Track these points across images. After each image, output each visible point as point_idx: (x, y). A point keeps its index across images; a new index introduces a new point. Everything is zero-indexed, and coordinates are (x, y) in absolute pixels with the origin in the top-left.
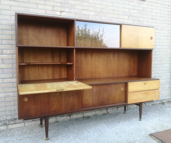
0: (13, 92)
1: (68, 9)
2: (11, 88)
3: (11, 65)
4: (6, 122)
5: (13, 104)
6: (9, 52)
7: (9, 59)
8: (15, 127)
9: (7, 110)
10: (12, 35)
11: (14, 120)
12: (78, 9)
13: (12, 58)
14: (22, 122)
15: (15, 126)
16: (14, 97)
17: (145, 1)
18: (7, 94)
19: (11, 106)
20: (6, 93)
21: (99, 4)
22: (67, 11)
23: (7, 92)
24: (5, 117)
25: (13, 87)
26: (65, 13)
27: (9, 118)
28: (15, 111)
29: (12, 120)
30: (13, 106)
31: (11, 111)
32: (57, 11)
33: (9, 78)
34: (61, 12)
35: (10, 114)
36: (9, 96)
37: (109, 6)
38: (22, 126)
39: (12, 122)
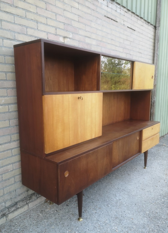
0: (12, 163)
1: (71, 34)
2: (9, 157)
3: (7, 122)
4: (5, 212)
5: (13, 182)
6: (3, 101)
7: (4, 113)
8: (17, 215)
9: (5, 193)
10: (6, 73)
11: (15, 205)
12: (81, 35)
13: (9, 110)
14: (25, 203)
15: (16, 213)
16: (14, 171)
17: (134, 30)
18: (5, 168)
19: (10, 185)
20: (2, 167)
21: (100, 30)
22: (71, 36)
23: (5, 166)
24: (4, 204)
25: (12, 156)
26: (68, 39)
27: (8, 204)
28: (16, 191)
29: (13, 206)
30: (12, 184)
31: (10, 192)
32: (60, 36)
33: (5, 143)
34: (65, 37)
35: (9, 198)
36: (7, 171)
37: (108, 33)
38: (25, 210)
39: (13, 209)
